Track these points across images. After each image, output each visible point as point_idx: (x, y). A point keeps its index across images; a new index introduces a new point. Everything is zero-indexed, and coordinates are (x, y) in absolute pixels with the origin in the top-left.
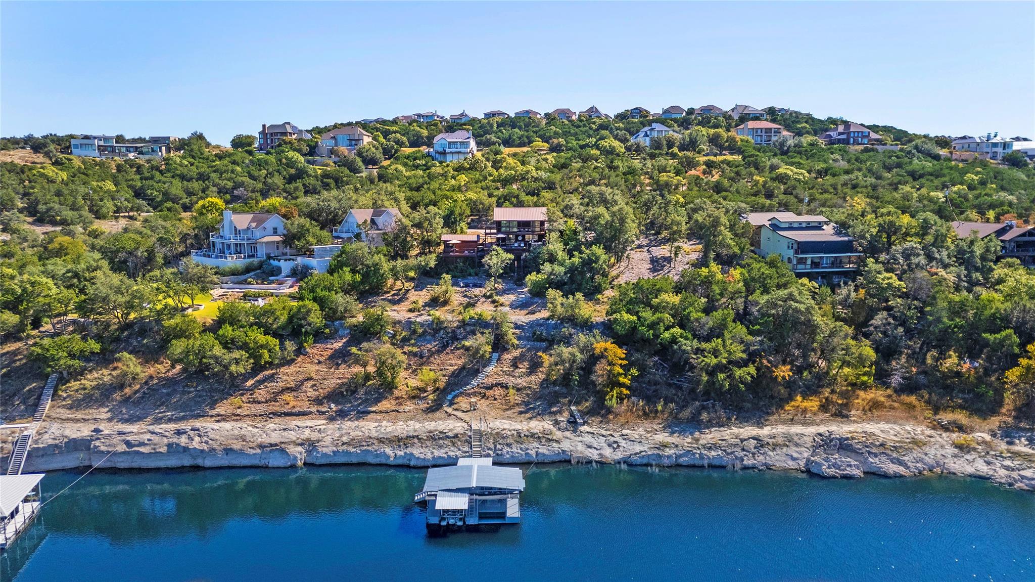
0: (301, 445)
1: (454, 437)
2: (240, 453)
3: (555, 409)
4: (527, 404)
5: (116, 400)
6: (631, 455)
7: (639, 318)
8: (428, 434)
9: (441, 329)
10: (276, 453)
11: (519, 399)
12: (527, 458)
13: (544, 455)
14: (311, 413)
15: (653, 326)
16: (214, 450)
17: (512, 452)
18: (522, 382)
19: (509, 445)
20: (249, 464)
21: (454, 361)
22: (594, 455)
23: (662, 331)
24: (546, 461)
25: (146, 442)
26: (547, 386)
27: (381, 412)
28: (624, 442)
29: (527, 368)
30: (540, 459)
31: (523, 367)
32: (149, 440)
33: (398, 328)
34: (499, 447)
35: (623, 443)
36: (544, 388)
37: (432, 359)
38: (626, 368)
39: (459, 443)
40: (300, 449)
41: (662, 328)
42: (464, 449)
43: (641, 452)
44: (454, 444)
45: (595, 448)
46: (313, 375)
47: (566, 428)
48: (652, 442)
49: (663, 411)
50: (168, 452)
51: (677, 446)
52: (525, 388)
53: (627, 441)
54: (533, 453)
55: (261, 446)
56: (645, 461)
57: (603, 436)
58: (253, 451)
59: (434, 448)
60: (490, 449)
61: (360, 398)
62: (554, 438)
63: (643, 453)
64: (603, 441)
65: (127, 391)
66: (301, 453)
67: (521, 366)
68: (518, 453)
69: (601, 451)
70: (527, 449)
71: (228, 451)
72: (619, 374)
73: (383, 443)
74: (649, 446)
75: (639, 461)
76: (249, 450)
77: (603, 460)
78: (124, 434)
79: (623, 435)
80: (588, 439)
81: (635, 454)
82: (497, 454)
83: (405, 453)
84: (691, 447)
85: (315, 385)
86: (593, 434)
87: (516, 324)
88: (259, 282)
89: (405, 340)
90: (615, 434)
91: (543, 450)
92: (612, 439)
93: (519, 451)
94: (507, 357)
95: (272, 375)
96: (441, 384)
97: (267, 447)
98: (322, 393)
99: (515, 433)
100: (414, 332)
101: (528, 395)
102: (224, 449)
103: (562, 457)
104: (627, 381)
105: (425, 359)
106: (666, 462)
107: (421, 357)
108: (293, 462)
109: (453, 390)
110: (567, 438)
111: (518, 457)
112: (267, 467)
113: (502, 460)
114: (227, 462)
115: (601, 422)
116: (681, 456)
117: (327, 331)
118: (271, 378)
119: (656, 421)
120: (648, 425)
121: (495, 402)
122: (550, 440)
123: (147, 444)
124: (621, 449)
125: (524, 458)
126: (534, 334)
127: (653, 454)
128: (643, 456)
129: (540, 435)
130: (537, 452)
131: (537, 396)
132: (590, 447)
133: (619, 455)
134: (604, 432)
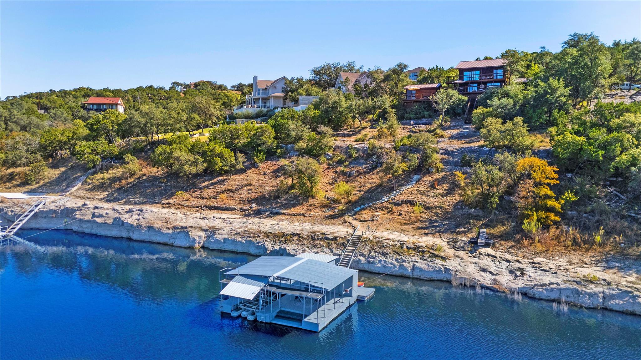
0: (205, 231)
1: (332, 240)
2: (157, 231)
3: (461, 230)
4: (431, 221)
5: (114, 188)
6: (536, 285)
7: (588, 138)
8: (309, 234)
9: (374, 154)
10: (183, 234)
11: (425, 216)
12: (401, 271)
13: (421, 270)
14: (234, 209)
15: (605, 146)
16: (141, 226)
17: (385, 262)
18: (434, 202)
19: (384, 254)
20: (162, 242)
21: (374, 179)
22: (487, 280)
23: (619, 152)
24: (422, 277)
25: (104, 215)
26: (462, 208)
27: (290, 215)
28: (533, 270)
29: (445, 190)
30: (416, 274)
31: (441, 189)
32: (107, 214)
33: (338, 152)
34: (373, 254)
35: (530, 271)
36: (458, 209)
37: (358, 178)
38: (558, 190)
39: (334, 246)
40: (203, 234)
41: (619, 149)
42: (336, 252)
43: (551, 284)
44: (329, 245)
45: (490, 272)
46: (254, 183)
47: (463, 247)
48: (573, 275)
49: (601, 244)
50: (113, 224)
51: (609, 284)
52: (436, 207)
53: (538, 270)
54: (408, 266)
55: (175, 228)
56: (553, 296)
57: (507, 261)
58: (167, 231)
59: (308, 247)
60: (363, 255)
61: (281, 203)
62: (442, 254)
63: (555, 286)
64: (505, 267)
65: (124, 182)
66: (200, 237)
67: (439, 187)
68: (391, 264)
69: (497, 277)
70: (404, 261)
71: (150, 228)
72: (547, 197)
73: (268, 236)
74: (565, 278)
75: (544, 294)
76: (165, 229)
77: (495, 286)
78: (97, 208)
79: (534, 263)
80: (486, 262)
81: (542, 285)
82: (369, 262)
83: (280, 248)
84: (631, 287)
85: (251, 190)
86: (495, 257)
87: (447, 150)
88: (259, 122)
89: (340, 162)
90: (523, 261)
91: (421, 264)
92: (517, 265)
93: (394, 262)
94: (429, 178)
95: (224, 180)
96: (354, 198)
97: (178, 228)
98: (254, 196)
99: (398, 244)
100: (351, 156)
101: (437, 214)
102: (149, 227)
103: (443, 276)
104: (557, 206)
105: (352, 178)
106: (587, 301)
107: (349, 176)
108: (192, 244)
109: (363, 204)
110: (459, 257)
111: (391, 268)
112: (172, 246)
113: (373, 268)
114: (148, 237)
115: (512, 247)
116: (612, 297)
117: (279, 151)
118: (220, 182)
119: (590, 254)
120: (575, 257)
121: (400, 217)
122: (436, 256)
123: (104, 216)
124: (525, 277)
125: (397, 270)
126: (463, 159)
127: (568, 289)
128: (552, 290)
129: (425, 249)
130: (414, 265)
131: (446, 216)
132: (484, 270)
133: (519, 284)
134: (509, 257)
